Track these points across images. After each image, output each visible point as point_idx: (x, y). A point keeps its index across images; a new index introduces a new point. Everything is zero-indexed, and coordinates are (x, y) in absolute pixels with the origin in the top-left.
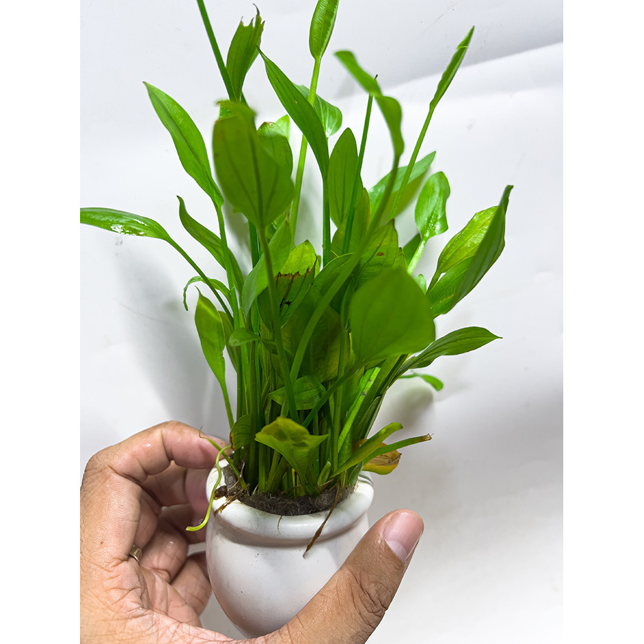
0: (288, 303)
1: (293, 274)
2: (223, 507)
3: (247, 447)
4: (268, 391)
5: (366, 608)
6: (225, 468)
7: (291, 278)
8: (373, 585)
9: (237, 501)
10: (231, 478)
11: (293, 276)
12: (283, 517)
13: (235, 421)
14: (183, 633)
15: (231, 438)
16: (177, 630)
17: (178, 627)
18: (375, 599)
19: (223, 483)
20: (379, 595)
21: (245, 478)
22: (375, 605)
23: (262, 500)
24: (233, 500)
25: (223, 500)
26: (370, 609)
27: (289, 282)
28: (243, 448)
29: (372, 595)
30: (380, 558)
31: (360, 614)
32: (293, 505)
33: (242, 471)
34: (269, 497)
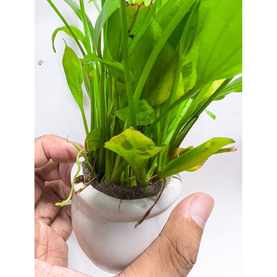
0: (132, 37)
1: (139, 4)
2: (81, 190)
3: (98, 150)
4: (113, 111)
5: (182, 266)
6: (83, 162)
7: (137, 8)
8: (186, 249)
9: (90, 186)
10: (87, 170)
11: (139, 6)
12: (123, 200)
13: (90, 131)
14: (54, 274)
15: (86, 144)
16: (51, 272)
17: (51, 269)
18: (188, 260)
19: (81, 173)
20: (190, 257)
21: (96, 170)
22: (188, 264)
23: (108, 187)
24: (88, 185)
25: (81, 185)
26: (184, 267)
27: (135, 12)
28: (95, 150)
29: (186, 257)
30: (189, 229)
31: (178, 271)
32: (130, 192)
33: (94, 165)
34: (113, 186)
